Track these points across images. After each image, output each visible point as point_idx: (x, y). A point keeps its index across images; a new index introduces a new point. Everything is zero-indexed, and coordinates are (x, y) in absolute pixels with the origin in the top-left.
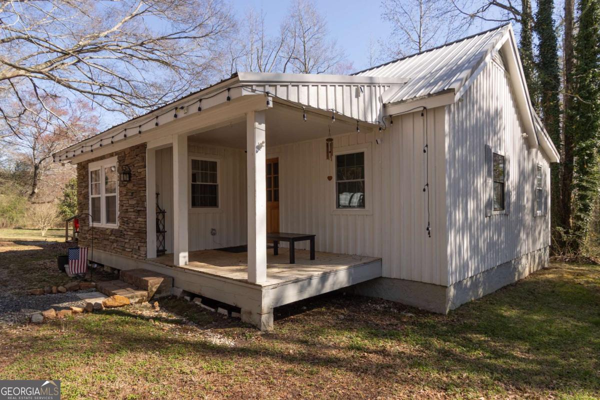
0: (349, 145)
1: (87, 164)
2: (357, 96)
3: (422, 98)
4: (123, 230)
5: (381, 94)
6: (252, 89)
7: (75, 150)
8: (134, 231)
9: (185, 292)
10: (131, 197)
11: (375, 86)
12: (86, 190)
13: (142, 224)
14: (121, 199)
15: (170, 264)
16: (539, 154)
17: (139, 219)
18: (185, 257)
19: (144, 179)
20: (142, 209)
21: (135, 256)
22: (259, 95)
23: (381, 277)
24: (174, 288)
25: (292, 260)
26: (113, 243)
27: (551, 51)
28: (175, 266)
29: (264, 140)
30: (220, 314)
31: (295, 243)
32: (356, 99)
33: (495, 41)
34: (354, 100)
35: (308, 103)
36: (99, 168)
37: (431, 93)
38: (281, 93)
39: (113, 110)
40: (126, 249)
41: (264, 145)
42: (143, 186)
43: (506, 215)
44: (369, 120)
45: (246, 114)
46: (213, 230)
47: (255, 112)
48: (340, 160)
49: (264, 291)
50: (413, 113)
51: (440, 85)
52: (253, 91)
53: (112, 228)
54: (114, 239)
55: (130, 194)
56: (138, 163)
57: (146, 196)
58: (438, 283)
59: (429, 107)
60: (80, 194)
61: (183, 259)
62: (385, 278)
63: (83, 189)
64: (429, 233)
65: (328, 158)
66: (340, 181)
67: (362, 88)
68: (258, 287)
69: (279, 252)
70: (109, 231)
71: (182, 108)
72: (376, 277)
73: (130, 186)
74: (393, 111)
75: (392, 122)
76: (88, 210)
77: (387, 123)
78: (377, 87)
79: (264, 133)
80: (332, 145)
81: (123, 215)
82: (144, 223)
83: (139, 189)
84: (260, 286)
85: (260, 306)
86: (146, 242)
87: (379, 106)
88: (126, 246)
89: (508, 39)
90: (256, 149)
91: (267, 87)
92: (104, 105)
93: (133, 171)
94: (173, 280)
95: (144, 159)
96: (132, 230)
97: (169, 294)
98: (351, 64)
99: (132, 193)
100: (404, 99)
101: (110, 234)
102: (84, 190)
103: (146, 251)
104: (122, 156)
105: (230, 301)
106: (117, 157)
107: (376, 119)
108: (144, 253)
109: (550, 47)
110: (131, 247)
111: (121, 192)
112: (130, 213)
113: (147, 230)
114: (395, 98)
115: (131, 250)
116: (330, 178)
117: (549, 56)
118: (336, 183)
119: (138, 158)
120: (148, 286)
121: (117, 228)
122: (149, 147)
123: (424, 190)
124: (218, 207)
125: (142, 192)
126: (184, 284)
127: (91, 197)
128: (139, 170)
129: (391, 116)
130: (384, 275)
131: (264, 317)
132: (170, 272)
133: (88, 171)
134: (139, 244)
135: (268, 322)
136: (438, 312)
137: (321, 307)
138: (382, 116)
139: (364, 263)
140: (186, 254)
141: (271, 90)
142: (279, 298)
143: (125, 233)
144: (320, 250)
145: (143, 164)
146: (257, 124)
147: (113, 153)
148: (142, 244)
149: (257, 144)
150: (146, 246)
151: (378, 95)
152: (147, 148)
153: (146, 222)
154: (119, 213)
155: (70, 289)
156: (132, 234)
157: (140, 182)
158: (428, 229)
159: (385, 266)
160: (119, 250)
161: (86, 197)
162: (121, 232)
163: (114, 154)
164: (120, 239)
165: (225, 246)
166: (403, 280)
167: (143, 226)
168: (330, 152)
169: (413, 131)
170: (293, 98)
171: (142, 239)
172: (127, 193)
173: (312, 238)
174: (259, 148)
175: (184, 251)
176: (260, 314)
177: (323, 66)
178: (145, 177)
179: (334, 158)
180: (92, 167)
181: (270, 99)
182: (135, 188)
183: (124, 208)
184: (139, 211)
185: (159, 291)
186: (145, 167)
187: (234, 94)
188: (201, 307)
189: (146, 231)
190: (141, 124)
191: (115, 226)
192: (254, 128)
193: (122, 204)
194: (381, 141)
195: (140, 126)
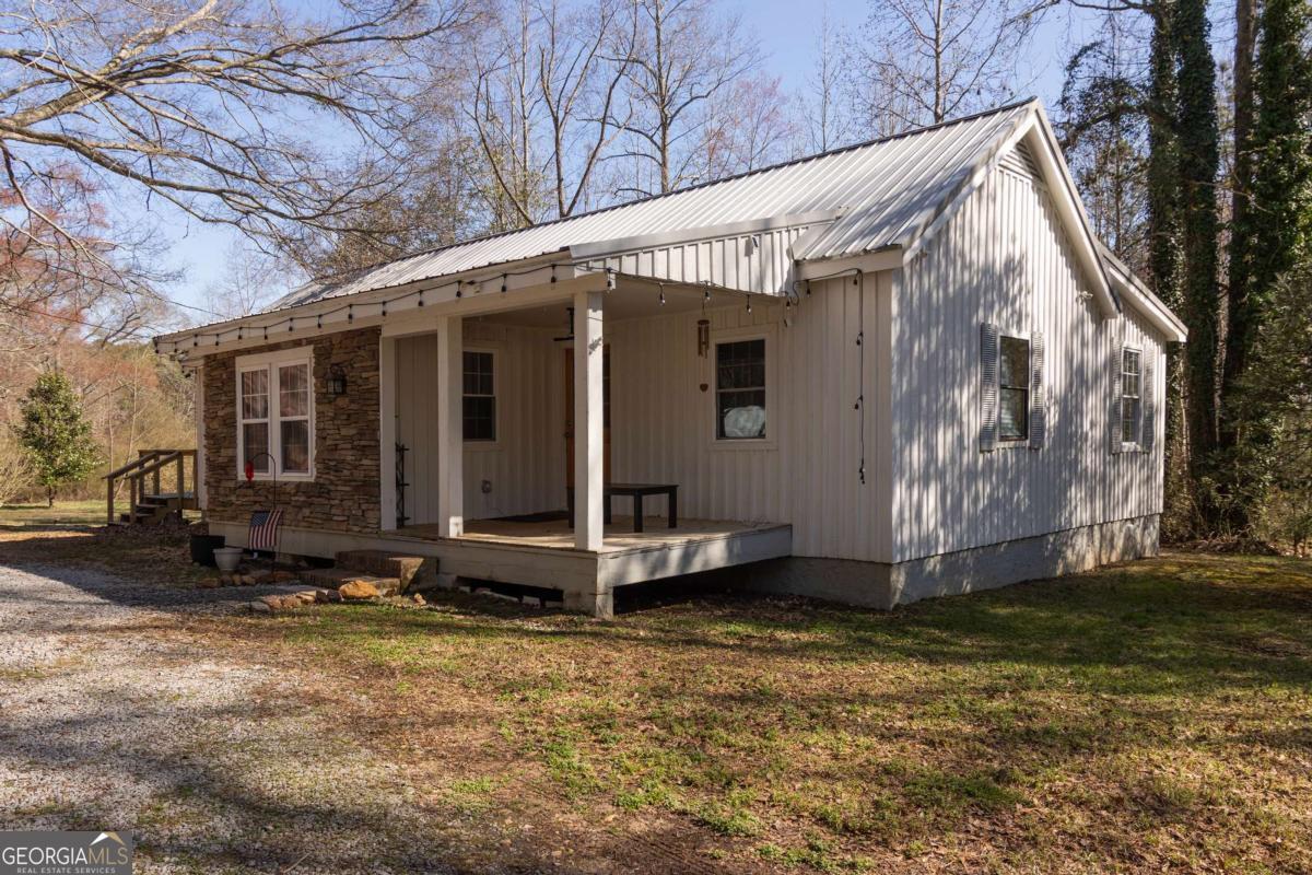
0: (739, 326)
1: (234, 358)
2: (748, 253)
3: (855, 255)
4: (327, 482)
5: (792, 242)
6: (588, 267)
7: (218, 332)
8: (353, 483)
9: (462, 580)
10: (345, 422)
11: (780, 232)
12: (228, 410)
13: (372, 470)
14: (322, 426)
15: (431, 536)
16: (1132, 329)
17: (365, 462)
18: (457, 525)
19: (375, 391)
20: (373, 443)
21: (356, 529)
22: (597, 273)
23: (790, 557)
24: (440, 575)
25: (638, 526)
26: (300, 508)
27: (1200, 91)
28: (440, 538)
29: (601, 335)
30: (527, 605)
31: (644, 497)
32: (747, 258)
33: (994, 145)
34: (744, 261)
35: (668, 275)
36: (266, 367)
37: (868, 248)
38: (629, 266)
39: (216, 221)
40: (335, 518)
41: (601, 342)
42: (374, 402)
43: (1033, 449)
44: (769, 290)
45: (573, 295)
46: (486, 482)
47: (589, 293)
48: (724, 351)
49: (600, 560)
50: (845, 278)
51: (885, 234)
52: (589, 269)
53: (298, 480)
54: (304, 501)
55: (345, 417)
56: (361, 361)
57: (379, 420)
58: (878, 561)
59: (866, 270)
60: (213, 418)
61: (455, 527)
62: (797, 557)
63: (220, 406)
64: (862, 478)
65: (700, 353)
66: (722, 391)
67: (757, 238)
68: (592, 556)
69: (612, 521)
70: (293, 486)
71: (472, 283)
72: (780, 555)
73: (342, 402)
74: (813, 273)
75: (809, 292)
76: (235, 448)
77: (802, 293)
78: (784, 232)
79: (600, 325)
80: (707, 330)
81: (326, 455)
82: (374, 468)
83: (365, 408)
84: (595, 553)
85: (594, 582)
86: (379, 502)
87: (787, 264)
88: (334, 511)
89: (1033, 128)
90: (589, 350)
91: (608, 260)
92: (194, 207)
93: (351, 375)
94: (438, 561)
95: (375, 355)
96: (346, 482)
97: (431, 584)
98: (774, 85)
99: (349, 415)
100: (827, 255)
101: (293, 492)
102: (223, 408)
103: (380, 519)
104: (324, 347)
105: (546, 583)
106: (312, 347)
107: (781, 288)
108: (375, 521)
109: (1197, 84)
110: (346, 513)
111: (320, 415)
112: (343, 452)
113: (382, 482)
114: (814, 251)
115: (345, 518)
116: (704, 387)
117: (1196, 103)
118: (717, 393)
119: (362, 353)
120: (400, 570)
121: (312, 480)
122: (386, 333)
123: (857, 407)
124: (494, 440)
125: (370, 413)
126: (456, 566)
127: (241, 422)
128: (364, 375)
129: (807, 281)
130: (794, 554)
131: (599, 599)
132: (434, 550)
133: (233, 373)
134: (364, 507)
135: (605, 607)
136: (878, 608)
137: (686, 603)
138: (792, 280)
139: (760, 531)
140: (459, 520)
141: (613, 264)
142: (622, 574)
143: (332, 488)
144: (687, 516)
145: (374, 363)
146: (590, 311)
147: (300, 340)
148: (372, 506)
149: (590, 342)
150: (379, 510)
151: (785, 247)
152: (381, 337)
153: (379, 466)
154: (315, 452)
155: (259, 581)
156: (347, 489)
157: (367, 396)
158: (861, 471)
159: (797, 539)
160: (315, 521)
161: (230, 422)
162: (322, 485)
163: (304, 342)
164: (320, 499)
165: (507, 514)
166: (826, 558)
167: (374, 473)
168: (704, 343)
169: (843, 307)
170: (645, 272)
171: (372, 496)
172: (336, 414)
173: (671, 491)
174: (593, 347)
175: (457, 515)
176: (595, 595)
177: (704, 81)
178: (378, 388)
179: (712, 352)
180: (244, 365)
181: (613, 276)
182: (353, 406)
183: (329, 442)
184: (364, 446)
185: (417, 579)
186: (377, 369)
187: (561, 273)
188: (494, 598)
189: (379, 482)
190: (386, 299)
191: (309, 476)
192: (585, 318)
193: (324, 435)
194: (793, 321)
195: (384, 303)
